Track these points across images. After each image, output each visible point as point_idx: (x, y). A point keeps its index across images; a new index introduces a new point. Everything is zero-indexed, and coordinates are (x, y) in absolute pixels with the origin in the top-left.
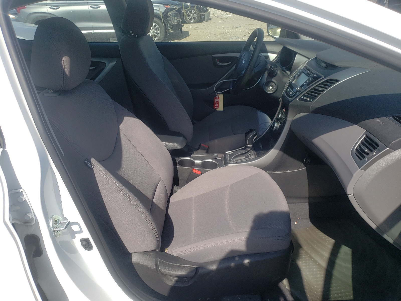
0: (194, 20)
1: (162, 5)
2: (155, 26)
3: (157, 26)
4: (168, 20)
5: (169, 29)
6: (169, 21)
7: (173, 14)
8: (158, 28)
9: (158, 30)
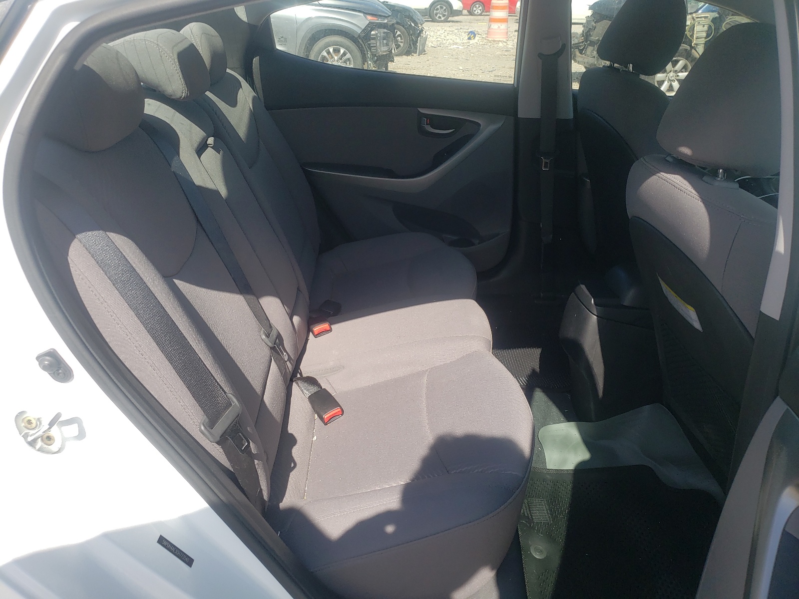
0: (397, 48)
1: (362, 14)
2: (344, 54)
3: (348, 56)
4: (369, 44)
5: (369, 62)
6: (372, 47)
7: (382, 34)
8: (349, 59)
9: (348, 63)
